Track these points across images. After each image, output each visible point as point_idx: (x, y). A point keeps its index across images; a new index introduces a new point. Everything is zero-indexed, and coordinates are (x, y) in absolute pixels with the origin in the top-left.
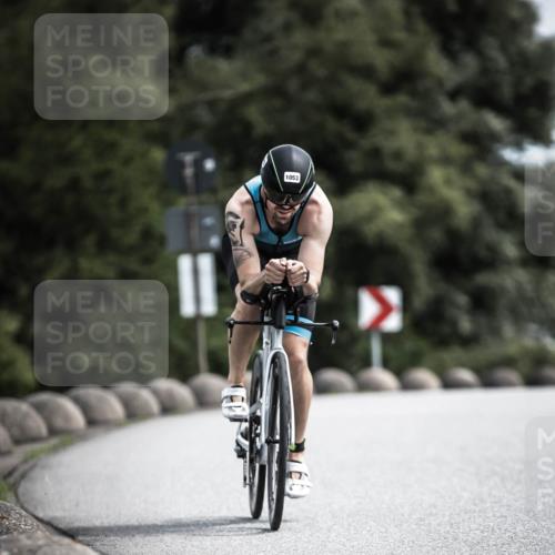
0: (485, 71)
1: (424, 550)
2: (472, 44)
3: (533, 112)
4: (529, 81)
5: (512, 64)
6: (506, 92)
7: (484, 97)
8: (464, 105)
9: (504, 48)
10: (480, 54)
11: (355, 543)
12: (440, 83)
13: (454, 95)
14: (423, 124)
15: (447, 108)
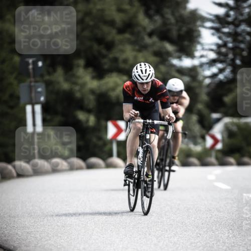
0: (165, 24)
1: (136, 239)
2: (159, 12)
3: (186, 43)
4: (184, 29)
5: (177, 21)
6: (174, 33)
7: (164, 36)
8: (155, 39)
9: (173, 14)
10: (162, 16)
11: (105, 236)
12: (144, 28)
13: (150, 35)
14: (137, 47)
15: (148, 40)
